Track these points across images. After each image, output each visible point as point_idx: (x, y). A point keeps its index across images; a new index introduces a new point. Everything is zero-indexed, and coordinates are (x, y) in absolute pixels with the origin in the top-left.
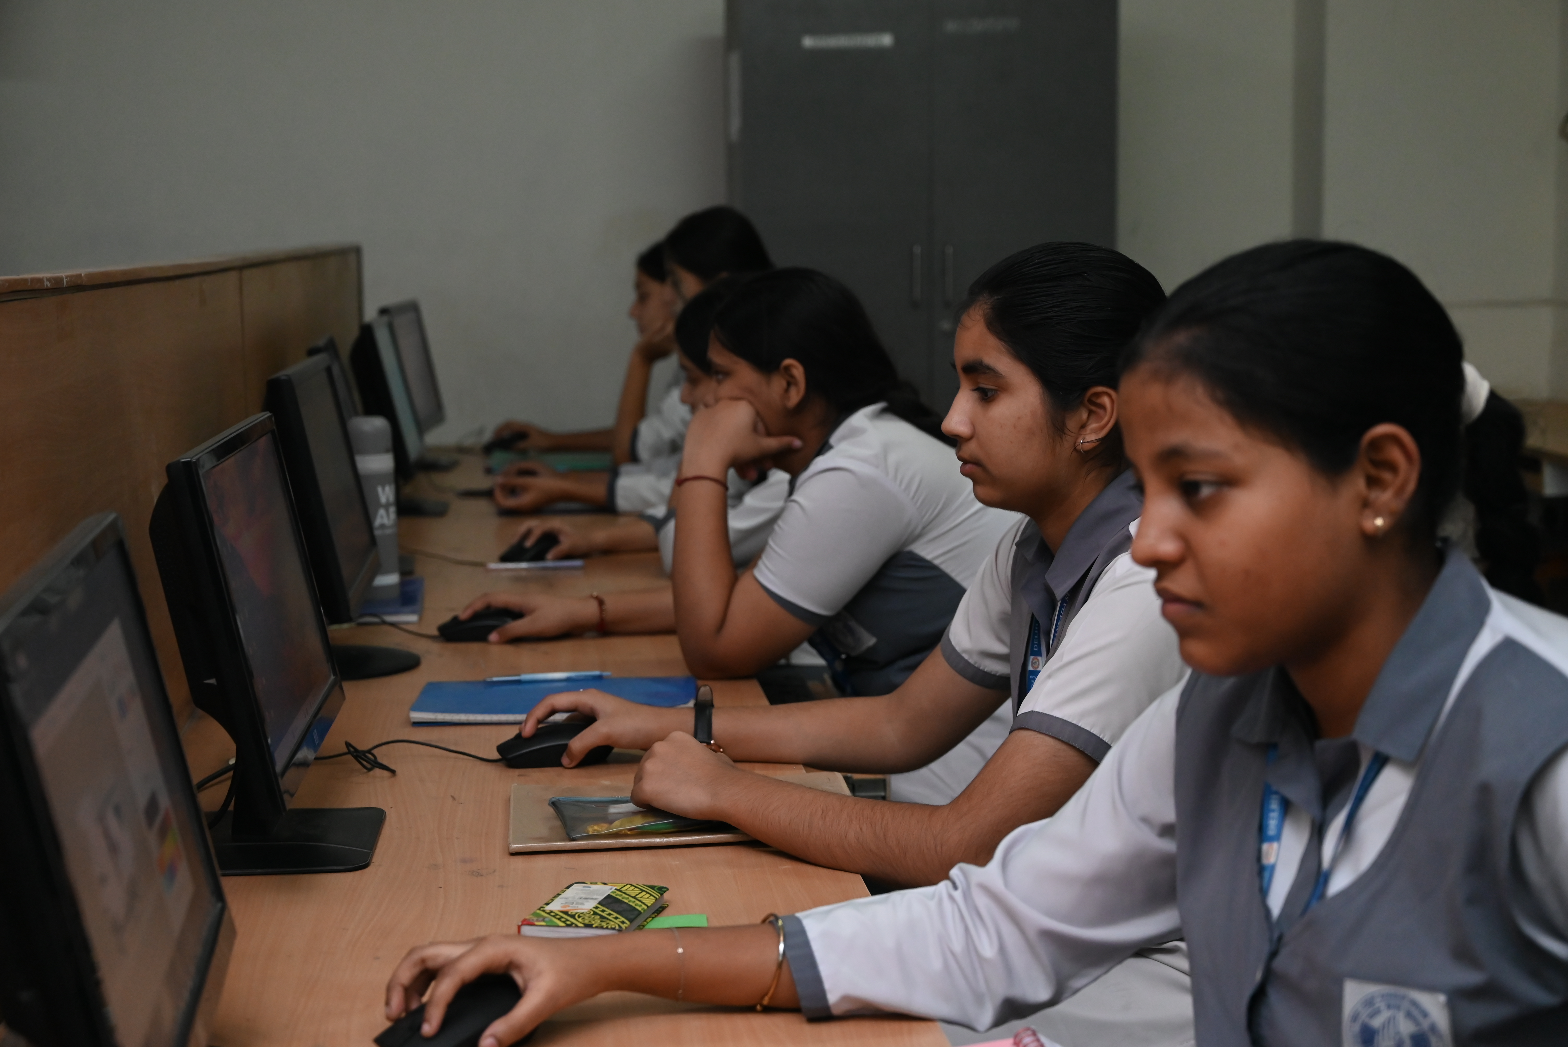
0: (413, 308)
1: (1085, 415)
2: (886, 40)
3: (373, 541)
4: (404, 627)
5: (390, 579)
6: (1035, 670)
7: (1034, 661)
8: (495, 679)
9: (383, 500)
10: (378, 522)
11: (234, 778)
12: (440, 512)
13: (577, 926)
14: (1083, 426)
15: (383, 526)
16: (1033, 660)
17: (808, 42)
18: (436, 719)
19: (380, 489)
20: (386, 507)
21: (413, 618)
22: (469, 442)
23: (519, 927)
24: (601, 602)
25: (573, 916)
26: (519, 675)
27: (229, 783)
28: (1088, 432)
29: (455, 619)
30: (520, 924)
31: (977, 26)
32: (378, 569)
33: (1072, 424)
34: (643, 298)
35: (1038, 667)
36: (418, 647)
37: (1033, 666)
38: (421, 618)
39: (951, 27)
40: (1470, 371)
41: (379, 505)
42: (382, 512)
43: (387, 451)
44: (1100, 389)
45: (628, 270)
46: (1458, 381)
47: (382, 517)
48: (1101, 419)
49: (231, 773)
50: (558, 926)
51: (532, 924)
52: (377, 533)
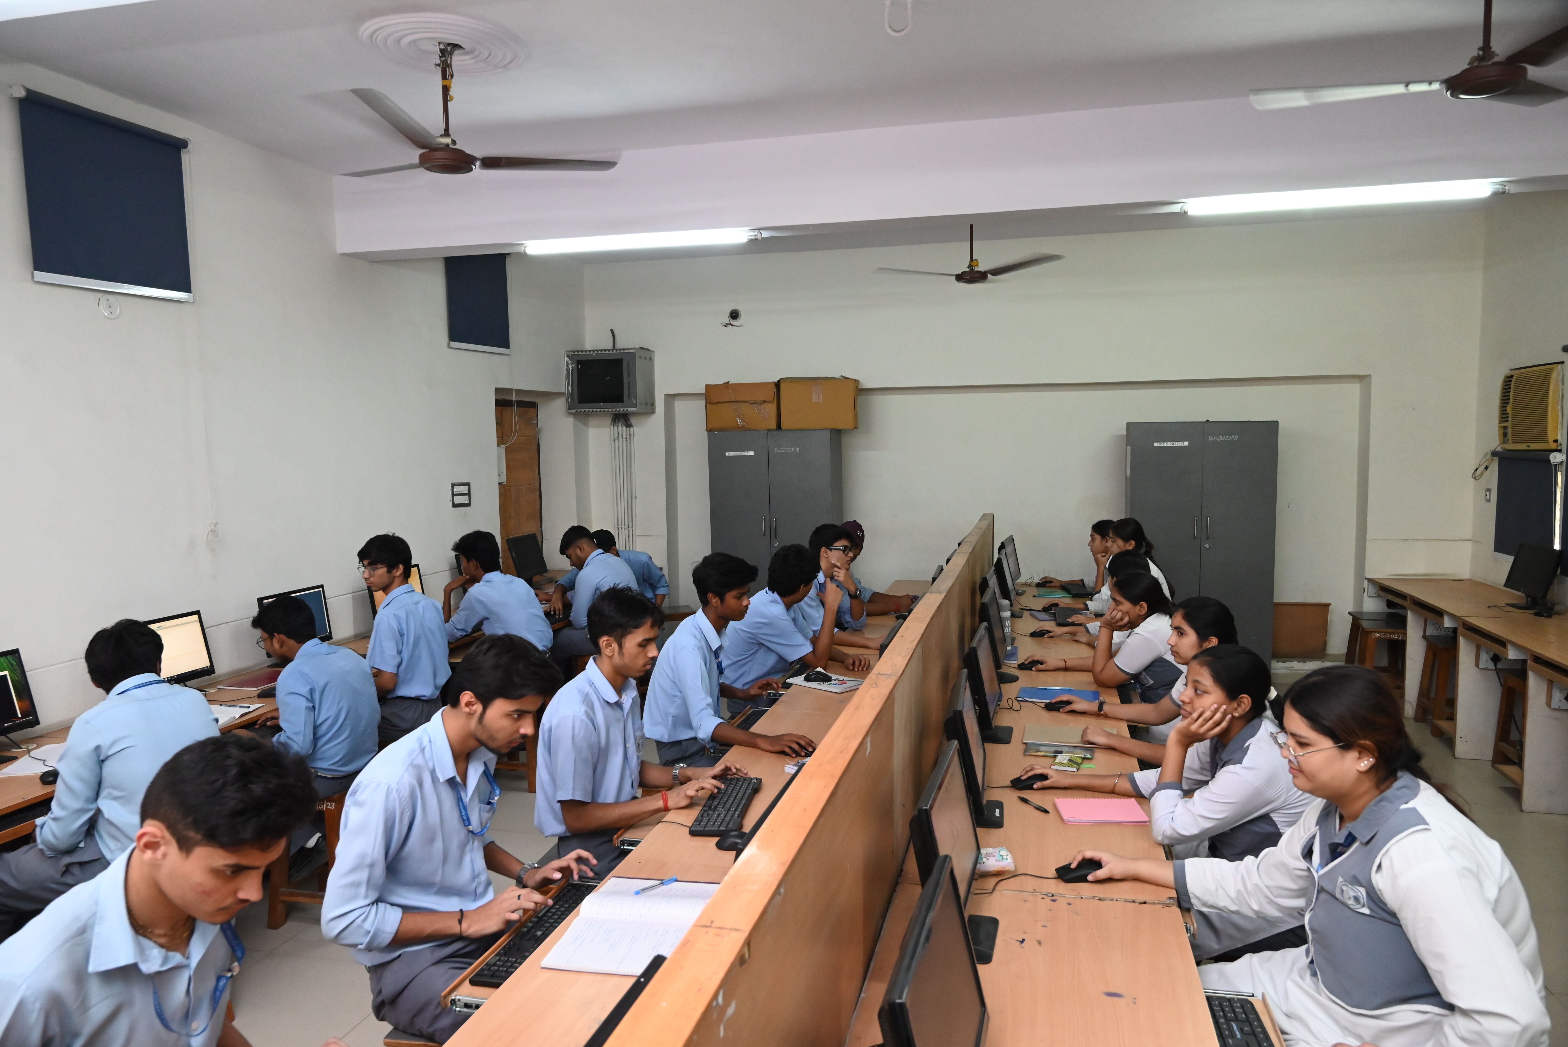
2: (1186, 444)
17: (1156, 444)
21: (1015, 662)
24: (1066, 662)
31: (1222, 438)
34: (1093, 540)
39: (1211, 439)
40: (1272, 688)
45: (1089, 531)
46: (1268, 691)
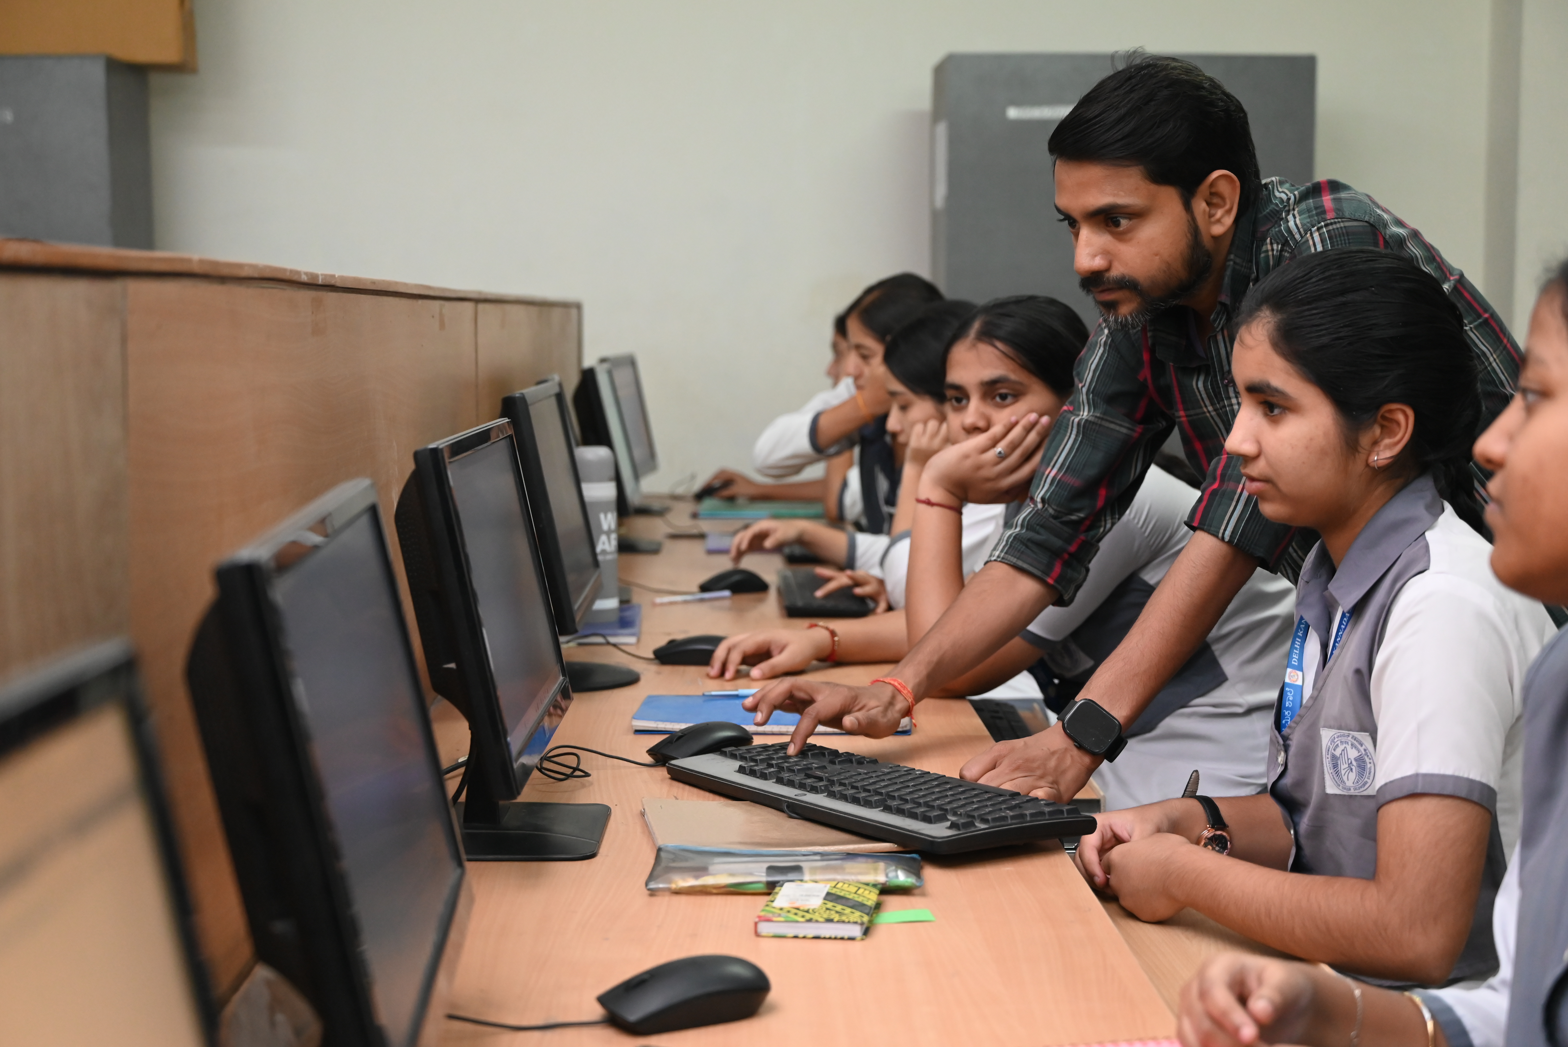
0: (631, 362)
1: (1377, 431)
3: (596, 564)
4: (623, 647)
5: (609, 604)
6: (1292, 683)
7: (1292, 674)
8: (714, 693)
9: (605, 527)
10: (599, 548)
11: (465, 774)
12: (655, 550)
13: (817, 921)
14: (1375, 443)
15: (604, 552)
16: (1290, 673)
18: (657, 727)
19: (602, 516)
20: (608, 533)
21: (632, 640)
22: (680, 490)
23: (756, 924)
25: (807, 911)
26: (737, 690)
27: (460, 779)
28: (1382, 448)
29: (672, 642)
30: (757, 920)
32: (597, 593)
33: (1365, 440)
35: (1296, 681)
36: (637, 666)
37: (1290, 679)
38: (638, 641)
41: (602, 532)
42: (604, 538)
43: (610, 480)
44: (1394, 406)
47: (604, 543)
48: (1395, 435)
49: (462, 770)
50: (797, 922)
51: (769, 920)
52: (600, 558)
